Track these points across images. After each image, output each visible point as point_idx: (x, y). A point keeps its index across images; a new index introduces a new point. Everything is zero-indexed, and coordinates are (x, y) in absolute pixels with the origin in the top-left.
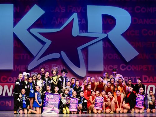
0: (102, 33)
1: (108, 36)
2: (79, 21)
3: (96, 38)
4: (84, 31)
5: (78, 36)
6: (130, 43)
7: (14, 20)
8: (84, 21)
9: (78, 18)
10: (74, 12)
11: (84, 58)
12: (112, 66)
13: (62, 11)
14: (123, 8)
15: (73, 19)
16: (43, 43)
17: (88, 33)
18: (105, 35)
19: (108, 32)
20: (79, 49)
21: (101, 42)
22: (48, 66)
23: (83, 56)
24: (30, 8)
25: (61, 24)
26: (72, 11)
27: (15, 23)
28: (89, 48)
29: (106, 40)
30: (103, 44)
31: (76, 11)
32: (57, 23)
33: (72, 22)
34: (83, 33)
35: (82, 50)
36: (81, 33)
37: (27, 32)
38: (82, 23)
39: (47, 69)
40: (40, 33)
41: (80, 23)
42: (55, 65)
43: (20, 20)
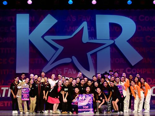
0: (110, 40)
1: (115, 42)
2: (88, 29)
3: (104, 44)
4: (93, 38)
5: (87, 43)
6: (135, 48)
7: (29, 28)
8: (93, 29)
9: (88, 26)
10: (84, 21)
11: (93, 63)
12: (119, 70)
13: (73, 20)
14: (128, 17)
15: (83, 27)
16: (56, 49)
17: (96, 39)
18: (112, 42)
19: (115, 39)
20: (89, 54)
21: (109, 48)
22: (61, 70)
23: (92, 61)
24: (44, 17)
25: (72, 32)
26: (82, 20)
27: (31, 31)
28: (98, 53)
29: (113, 46)
30: (110, 50)
31: (86, 20)
32: (68, 31)
33: (82, 30)
34: (92, 39)
35: (91, 55)
36: (90, 39)
37: (42, 39)
38: (91, 31)
39: (60, 72)
40: (53, 40)
41: (89, 30)
42: (67, 68)
43: (35, 28)
